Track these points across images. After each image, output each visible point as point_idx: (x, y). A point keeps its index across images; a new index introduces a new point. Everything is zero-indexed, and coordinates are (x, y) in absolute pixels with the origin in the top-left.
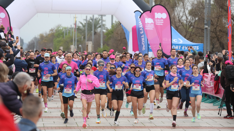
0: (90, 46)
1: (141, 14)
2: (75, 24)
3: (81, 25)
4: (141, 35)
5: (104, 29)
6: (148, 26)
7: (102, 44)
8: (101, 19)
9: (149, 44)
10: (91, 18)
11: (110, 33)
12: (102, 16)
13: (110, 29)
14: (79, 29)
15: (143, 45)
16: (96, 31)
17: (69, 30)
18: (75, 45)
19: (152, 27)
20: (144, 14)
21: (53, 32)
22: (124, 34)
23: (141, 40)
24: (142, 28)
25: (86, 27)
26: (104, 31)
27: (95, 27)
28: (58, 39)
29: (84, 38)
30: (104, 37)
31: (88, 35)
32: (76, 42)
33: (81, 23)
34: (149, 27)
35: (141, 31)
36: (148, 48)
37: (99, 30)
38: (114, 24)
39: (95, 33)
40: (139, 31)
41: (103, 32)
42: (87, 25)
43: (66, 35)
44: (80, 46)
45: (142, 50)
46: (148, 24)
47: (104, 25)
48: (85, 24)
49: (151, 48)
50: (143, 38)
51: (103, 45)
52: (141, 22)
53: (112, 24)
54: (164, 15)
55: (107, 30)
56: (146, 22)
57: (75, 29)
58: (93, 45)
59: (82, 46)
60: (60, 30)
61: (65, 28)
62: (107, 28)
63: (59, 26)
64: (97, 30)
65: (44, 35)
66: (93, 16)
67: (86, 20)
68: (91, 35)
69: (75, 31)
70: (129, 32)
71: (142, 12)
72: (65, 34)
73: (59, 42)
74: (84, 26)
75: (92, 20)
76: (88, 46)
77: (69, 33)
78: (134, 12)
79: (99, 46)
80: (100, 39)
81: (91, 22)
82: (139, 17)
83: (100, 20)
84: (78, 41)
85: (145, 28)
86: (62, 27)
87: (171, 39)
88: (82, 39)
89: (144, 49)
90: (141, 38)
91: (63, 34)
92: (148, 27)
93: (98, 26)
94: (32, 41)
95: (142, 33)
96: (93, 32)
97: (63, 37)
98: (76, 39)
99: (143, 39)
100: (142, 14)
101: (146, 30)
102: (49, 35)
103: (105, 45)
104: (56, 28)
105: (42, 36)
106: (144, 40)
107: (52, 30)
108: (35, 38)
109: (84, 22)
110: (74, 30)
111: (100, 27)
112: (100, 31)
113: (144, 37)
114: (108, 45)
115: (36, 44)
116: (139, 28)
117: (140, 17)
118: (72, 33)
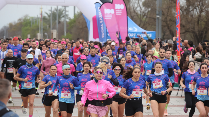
0: (55, 34)
1: (100, 5)
2: (41, 14)
3: (46, 15)
4: (101, 24)
5: (68, 19)
6: (107, 16)
7: (65, 32)
8: (64, 9)
9: (108, 32)
10: (55, 8)
11: (73, 22)
12: (65, 7)
13: (73, 19)
14: (44, 19)
15: (102, 33)
16: (60, 20)
17: (36, 20)
18: (41, 33)
19: (110, 17)
21: (21, 22)
22: (86, 23)
23: (101, 28)
24: (101, 18)
25: (51, 17)
26: (68, 20)
27: (60, 17)
28: (26, 28)
29: (50, 27)
30: (67, 26)
31: (53, 24)
32: (42, 30)
33: (47, 13)
34: (108, 17)
35: (101, 20)
36: (107, 35)
37: (62, 19)
38: (76, 14)
39: (59, 22)
40: (99, 21)
41: (67, 22)
42: (51, 15)
43: (33, 23)
44: (46, 34)
45: (101, 37)
46: (107, 14)
47: (67, 15)
48: (50, 14)
49: (109, 36)
50: (103, 27)
51: (67, 33)
52: (100, 12)
53: (75, 14)
55: (70, 19)
57: (41, 18)
58: (57, 33)
59: (47, 34)
60: (28, 19)
61: (32, 18)
62: (70, 18)
63: (26, 16)
64: (61, 19)
65: (13, 24)
66: (57, 7)
67: (51, 11)
68: (56, 24)
69: (41, 20)
70: (90, 22)
71: (102, 4)
73: (27, 30)
74: (49, 16)
75: (56, 10)
76: (52, 34)
77: (36, 22)
78: (95, 4)
79: (63, 33)
80: (64, 28)
81: (55, 13)
82: (99, 8)
83: (63, 10)
84: (44, 29)
85: (104, 17)
86: (29, 17)
87: (127, 27)
88: (48, 28)
89: (103, 36)
90: (101, 27)
91: (30, 23)
92: (107, 17)
93: (62, 16)
94: (2, 29)
95: (101, 22)
96: (57, 21)
97: (30, 26)
98: (42, 27)
99: (102, 28)
100: (102, 5)
101: (105, 20)
102: (17, 24)
103: (69, 33)
104: (24, 18)
105: (11, 25)
106: (103, 28)
107: (20, 20)
108: (5, 27)
109: (49, 13)
110: (40, 20)
111: (63, 17)
112: (64, 21)
113: (103, 26)
114: (71, 33)
115: (5, 32)
116: (99, 18)
117: (100, 8)
118: (39, 22)
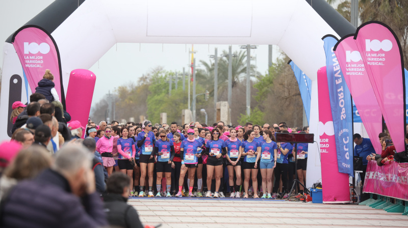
0: (224, 109)
1: (337, 42)
2: (192, 66)
3: (203, 68)
4: (338, 86)
5: (254, 76)
6: (351, 67)
7: (249, 107)
8: (246, 54)
9: (355, 106)
10: (224, 52)
11: (266, 84)
12: (248, 48)
13: (266, 75)
14: (199, 76)
15: (341, 109)
16: (236, 80)
17: (179, 78)
18: (192, 110)
19: (360, 70)
20: (343, 42)
21: (145, 84)
22: (297, 84)
23: (337, 97)
25: (215, 72)
26: (254, 79)
27: (234, 73)
28: (157, 97)
29: (212, 94)
30: (253, 93)
31: (218, 88)
32: (194, 103)
33: (206, 64)
34: (355, 70)
35: (337, 78)
36: (353, 114)
37: (241, 77)
38: (275, 65)
39: (234, 84)
40: (334, 78)
41: (251, 82)
42: (216, 65)
43: (173, 88)
44: (203, 110)
45: (339, 118)
46: (352, 62)
47: (252, 67)
48: (213, 65)
50: (342, 93)
51: (252, 108)
52: (336, 58)
53: (270, 64)
54: (388, 45)
55: (259, 77)
56: (348, 60)
57: (192, 76)
58: (230, 110)
59: (206, 111)
60: (161, 78)
61: (171, 74)
62: (258, 73)
63: (158, 71)
64: (237, 77)
65: (129, 89)
66: (230, 49)
67: (215, 57)
68: (226, 87)
69: (192, 80)
70: (311, 81)
71: (339, 38)
72: (170, 87)
73: (160, 102)
74: (211, 70)
75: (227, 56)
76: (219, 110)
77: (180, 84)
78: (323, 39)
79: (243, 110)
80: (245, 97)
81: (225, 62)
82: (333, 48)
83: (243, 56)
84: (198, 101)
85: (346, 71)
86: (164, 72)
87: (402, 95)
88: (207, 96)
89: (343, 116)
90: (337, 93)
91: (166, 86)
92: (352, 69)
93: (239, 70)
94: (104, 101)
95: (339, 82)
96: (229, 82)
97: (168, 93)
98: (194, 97)
99: (341, 96)
100: (339, 42)
101: (349, 76)
102: (137, 88)
103: (256, 108)
104: (152, 75)
105: (123, 92)
106: (343, 97)
107: (143, 79)
108: (109, 96)
109: (210, 62)
110: (189, 79)
111: (244, 70)
112: (245, 80)
113: (344, 92)
114: (262, 109)
115: (110, 108)
116: (333, 73)
117: (334, 50)
118: (187, 84)
